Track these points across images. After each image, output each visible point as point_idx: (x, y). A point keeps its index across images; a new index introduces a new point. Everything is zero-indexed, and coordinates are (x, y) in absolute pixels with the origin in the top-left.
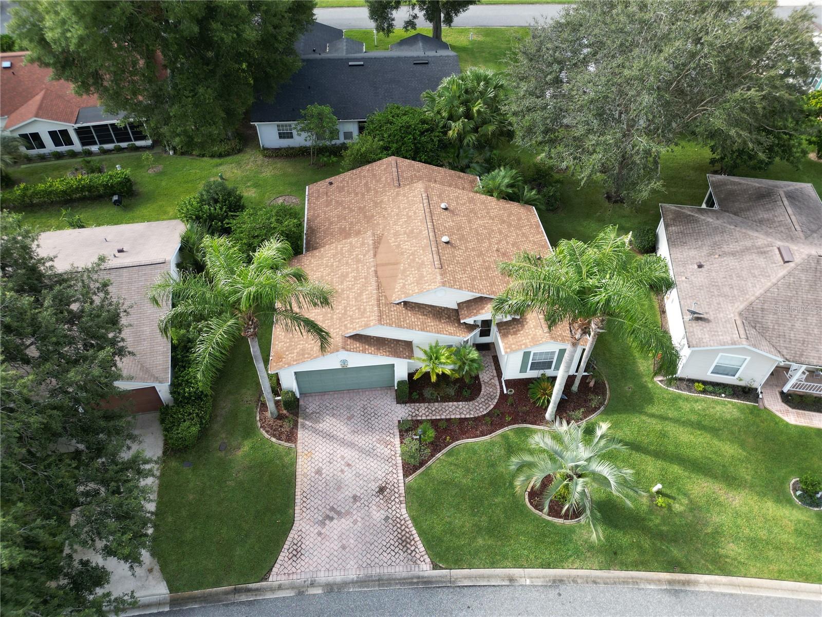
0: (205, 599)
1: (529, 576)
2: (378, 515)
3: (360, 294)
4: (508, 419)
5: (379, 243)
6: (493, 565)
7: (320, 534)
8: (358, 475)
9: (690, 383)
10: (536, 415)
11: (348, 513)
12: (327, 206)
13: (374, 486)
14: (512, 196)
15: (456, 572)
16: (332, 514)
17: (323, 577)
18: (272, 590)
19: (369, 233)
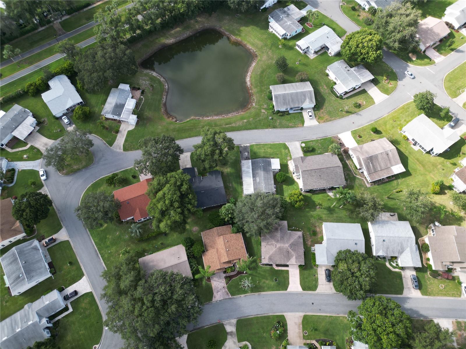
1: (242, 295)
2: (224, 291)
3: (217, 262)
4: (239, 274)
5: (217, 250)
6: (238, 295)
7: (217, 294)
8: (220, 286)
9: (263, 264)
10: (243, 273)
11: (220, 291)
12: (206, 239)
13: (223, 287)
14: (237, 232)
15: (234, 297)
16: (218, 292)
17: (219, 299)
18: (213, 302)
19: (215, 248)
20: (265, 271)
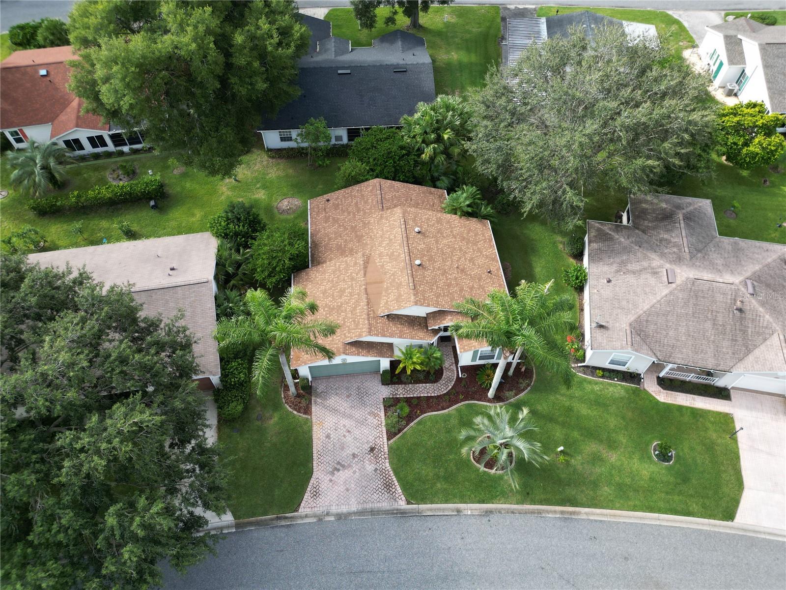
0: (258, 524)
1: (470, 508)
2: (370, 468)
3: (355, 308)
4: (461, 397)
5: (368, 263)
6: (446, 502)
7: (331, 481)
8: (355, 439)
9: (593, 370)
10: (481, 394)
11: (350, 466)
12: (326, 222)
13: (367, 447)
14: (472, 213)
15: (422, 507)
16: (338, 467)
17: (334, 509)
18: (301, 517)
19: (360, 254)
20: (599, 402)
